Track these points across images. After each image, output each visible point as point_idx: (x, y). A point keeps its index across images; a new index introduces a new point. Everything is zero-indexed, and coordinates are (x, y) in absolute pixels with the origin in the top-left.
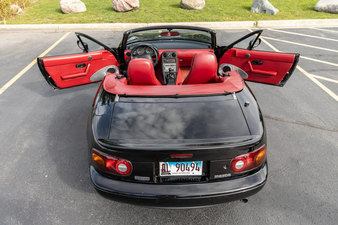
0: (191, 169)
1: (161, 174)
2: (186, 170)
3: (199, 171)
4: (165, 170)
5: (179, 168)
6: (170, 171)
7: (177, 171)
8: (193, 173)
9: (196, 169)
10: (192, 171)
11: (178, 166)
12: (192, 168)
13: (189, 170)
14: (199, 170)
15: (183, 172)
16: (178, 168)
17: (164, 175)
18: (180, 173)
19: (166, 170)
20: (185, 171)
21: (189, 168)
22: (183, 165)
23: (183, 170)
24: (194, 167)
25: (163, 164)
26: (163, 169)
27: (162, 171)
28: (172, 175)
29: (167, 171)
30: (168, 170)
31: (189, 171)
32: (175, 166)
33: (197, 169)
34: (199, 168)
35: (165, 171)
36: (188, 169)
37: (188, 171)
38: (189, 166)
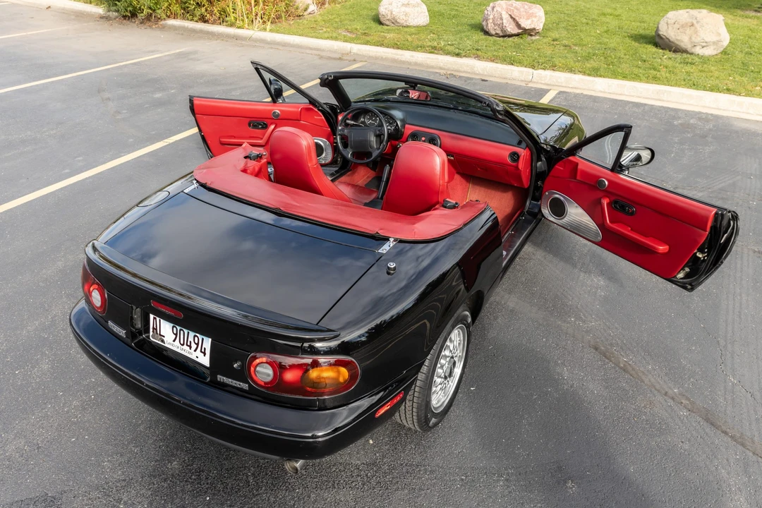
0: (194, 346)
1: (152, 336)
2: (187, 345)
4: (156, 329)
5: (176, 335)
6: (164, 337)
7: (174, 341)
8: (197, 357)
9: (201, 351)
10: (195, 351)
11: (175, 332)
12: (196, 346)
13: (190, 347)
14: (205, 354)
15: (182, 347)
17: (156, 339)
18: (178, 347)
19: (158, 332)
20: (186, 347)
21: (190, 342)
22: (182, 332)
23: (182, 343)
24: (197, 344)
25: (154, 319)
26: (153, 328)
27: (153, 331)
28: (166, 345)
29: (160, 335)
30: (161, 333)
31: (190, 349)
32: (172, 330)
33: (203, 350)
34: (205, 349)
36: (189, 344)
38: (191, 339)
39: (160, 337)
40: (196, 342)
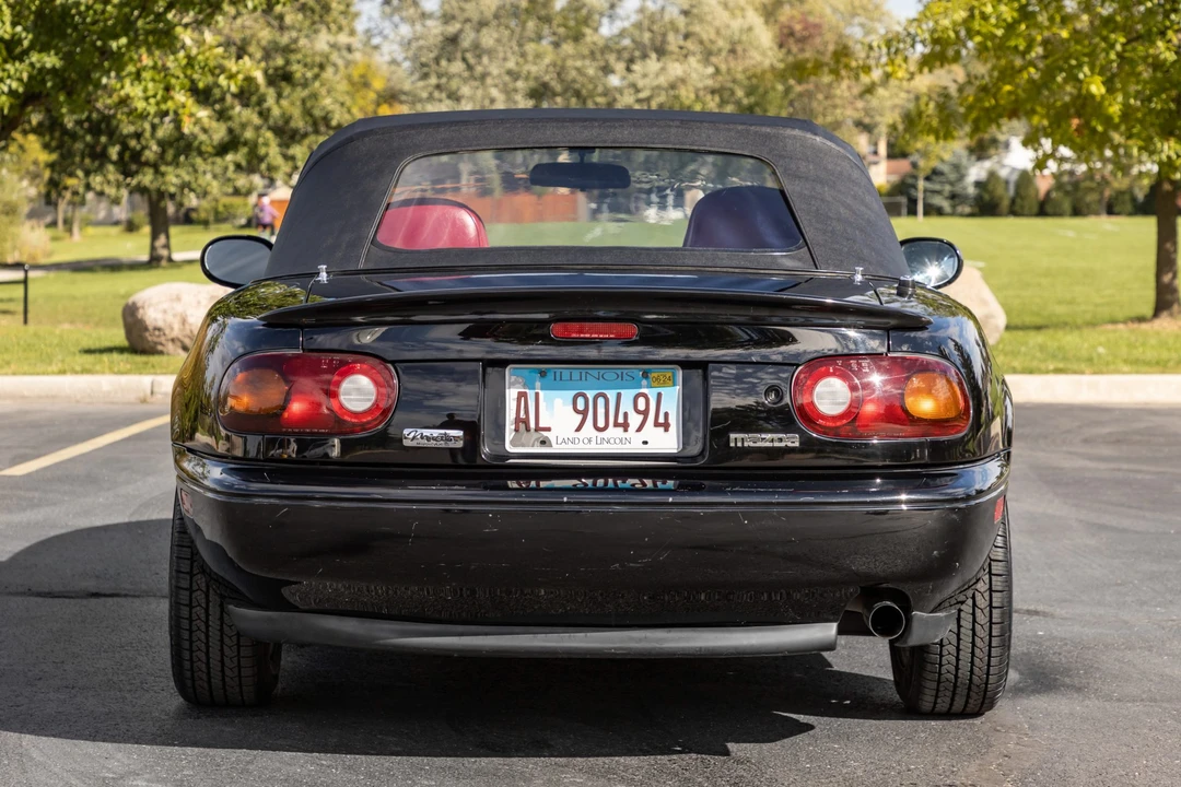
0: (635, 420)
1: (513, 443)
2: (616, 425)
3: (666, 430)
4: (526, 423)
5: (584, 413)
6: (548, 429)
7: (578, 429)
8: (645, 443)
9: (657, 424)
10: (639, 430)
11: (581, 406)
12: (641, 417)
13: (625, 426)
14: (666, 426)
15: (600, 435)
16: (580, 417)
17: (523, 446)
18: (590, 441)
19: (532, 425)
20: (613, 432)
21: (626, 415)
22: (601, 401)
23: (601, 424)
24: (645, 413)
25: (522, 395)
26: (518, 420)
27: (516, 430)
28: (556, 449)
29: (538, 429)
30: (541, 425)
31: (626, 430)
32: (571, 406)
33: (661, 420)
34: (666, 415)
35: (528, 429)
36: (621, 420)
37: (621, 429)
38: (626, 405)
39: (535, 436)
40: (642, 406)
